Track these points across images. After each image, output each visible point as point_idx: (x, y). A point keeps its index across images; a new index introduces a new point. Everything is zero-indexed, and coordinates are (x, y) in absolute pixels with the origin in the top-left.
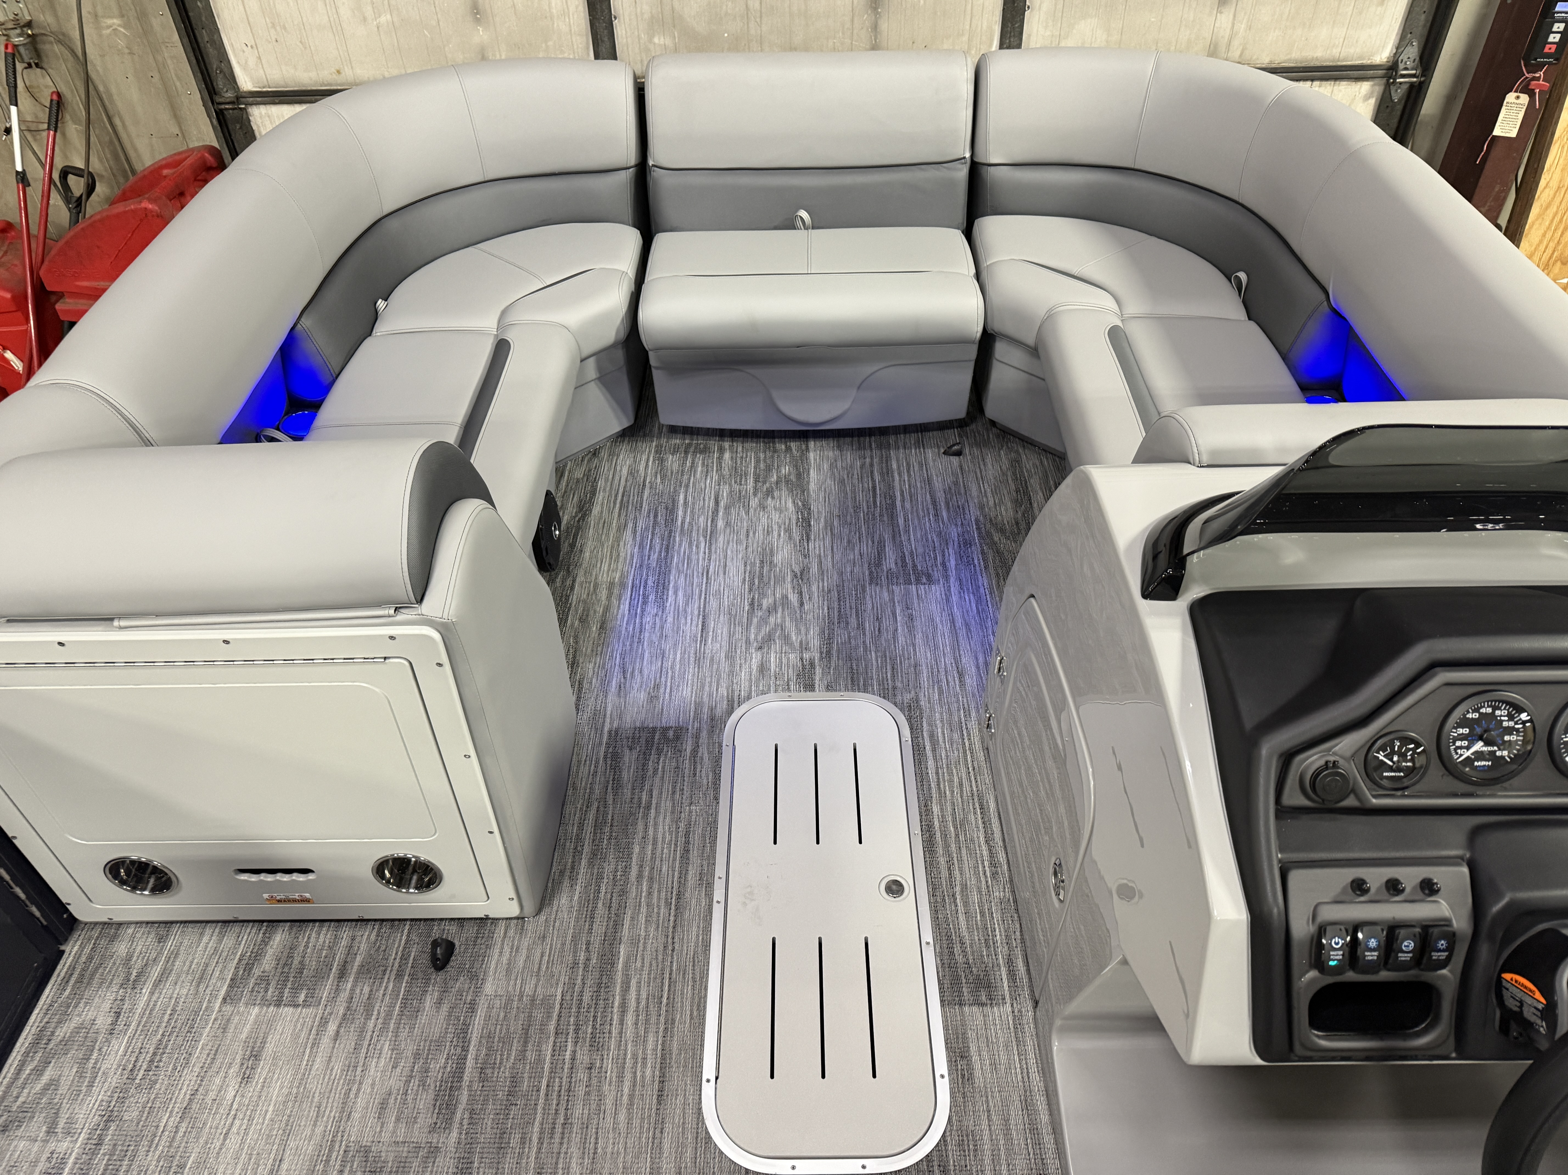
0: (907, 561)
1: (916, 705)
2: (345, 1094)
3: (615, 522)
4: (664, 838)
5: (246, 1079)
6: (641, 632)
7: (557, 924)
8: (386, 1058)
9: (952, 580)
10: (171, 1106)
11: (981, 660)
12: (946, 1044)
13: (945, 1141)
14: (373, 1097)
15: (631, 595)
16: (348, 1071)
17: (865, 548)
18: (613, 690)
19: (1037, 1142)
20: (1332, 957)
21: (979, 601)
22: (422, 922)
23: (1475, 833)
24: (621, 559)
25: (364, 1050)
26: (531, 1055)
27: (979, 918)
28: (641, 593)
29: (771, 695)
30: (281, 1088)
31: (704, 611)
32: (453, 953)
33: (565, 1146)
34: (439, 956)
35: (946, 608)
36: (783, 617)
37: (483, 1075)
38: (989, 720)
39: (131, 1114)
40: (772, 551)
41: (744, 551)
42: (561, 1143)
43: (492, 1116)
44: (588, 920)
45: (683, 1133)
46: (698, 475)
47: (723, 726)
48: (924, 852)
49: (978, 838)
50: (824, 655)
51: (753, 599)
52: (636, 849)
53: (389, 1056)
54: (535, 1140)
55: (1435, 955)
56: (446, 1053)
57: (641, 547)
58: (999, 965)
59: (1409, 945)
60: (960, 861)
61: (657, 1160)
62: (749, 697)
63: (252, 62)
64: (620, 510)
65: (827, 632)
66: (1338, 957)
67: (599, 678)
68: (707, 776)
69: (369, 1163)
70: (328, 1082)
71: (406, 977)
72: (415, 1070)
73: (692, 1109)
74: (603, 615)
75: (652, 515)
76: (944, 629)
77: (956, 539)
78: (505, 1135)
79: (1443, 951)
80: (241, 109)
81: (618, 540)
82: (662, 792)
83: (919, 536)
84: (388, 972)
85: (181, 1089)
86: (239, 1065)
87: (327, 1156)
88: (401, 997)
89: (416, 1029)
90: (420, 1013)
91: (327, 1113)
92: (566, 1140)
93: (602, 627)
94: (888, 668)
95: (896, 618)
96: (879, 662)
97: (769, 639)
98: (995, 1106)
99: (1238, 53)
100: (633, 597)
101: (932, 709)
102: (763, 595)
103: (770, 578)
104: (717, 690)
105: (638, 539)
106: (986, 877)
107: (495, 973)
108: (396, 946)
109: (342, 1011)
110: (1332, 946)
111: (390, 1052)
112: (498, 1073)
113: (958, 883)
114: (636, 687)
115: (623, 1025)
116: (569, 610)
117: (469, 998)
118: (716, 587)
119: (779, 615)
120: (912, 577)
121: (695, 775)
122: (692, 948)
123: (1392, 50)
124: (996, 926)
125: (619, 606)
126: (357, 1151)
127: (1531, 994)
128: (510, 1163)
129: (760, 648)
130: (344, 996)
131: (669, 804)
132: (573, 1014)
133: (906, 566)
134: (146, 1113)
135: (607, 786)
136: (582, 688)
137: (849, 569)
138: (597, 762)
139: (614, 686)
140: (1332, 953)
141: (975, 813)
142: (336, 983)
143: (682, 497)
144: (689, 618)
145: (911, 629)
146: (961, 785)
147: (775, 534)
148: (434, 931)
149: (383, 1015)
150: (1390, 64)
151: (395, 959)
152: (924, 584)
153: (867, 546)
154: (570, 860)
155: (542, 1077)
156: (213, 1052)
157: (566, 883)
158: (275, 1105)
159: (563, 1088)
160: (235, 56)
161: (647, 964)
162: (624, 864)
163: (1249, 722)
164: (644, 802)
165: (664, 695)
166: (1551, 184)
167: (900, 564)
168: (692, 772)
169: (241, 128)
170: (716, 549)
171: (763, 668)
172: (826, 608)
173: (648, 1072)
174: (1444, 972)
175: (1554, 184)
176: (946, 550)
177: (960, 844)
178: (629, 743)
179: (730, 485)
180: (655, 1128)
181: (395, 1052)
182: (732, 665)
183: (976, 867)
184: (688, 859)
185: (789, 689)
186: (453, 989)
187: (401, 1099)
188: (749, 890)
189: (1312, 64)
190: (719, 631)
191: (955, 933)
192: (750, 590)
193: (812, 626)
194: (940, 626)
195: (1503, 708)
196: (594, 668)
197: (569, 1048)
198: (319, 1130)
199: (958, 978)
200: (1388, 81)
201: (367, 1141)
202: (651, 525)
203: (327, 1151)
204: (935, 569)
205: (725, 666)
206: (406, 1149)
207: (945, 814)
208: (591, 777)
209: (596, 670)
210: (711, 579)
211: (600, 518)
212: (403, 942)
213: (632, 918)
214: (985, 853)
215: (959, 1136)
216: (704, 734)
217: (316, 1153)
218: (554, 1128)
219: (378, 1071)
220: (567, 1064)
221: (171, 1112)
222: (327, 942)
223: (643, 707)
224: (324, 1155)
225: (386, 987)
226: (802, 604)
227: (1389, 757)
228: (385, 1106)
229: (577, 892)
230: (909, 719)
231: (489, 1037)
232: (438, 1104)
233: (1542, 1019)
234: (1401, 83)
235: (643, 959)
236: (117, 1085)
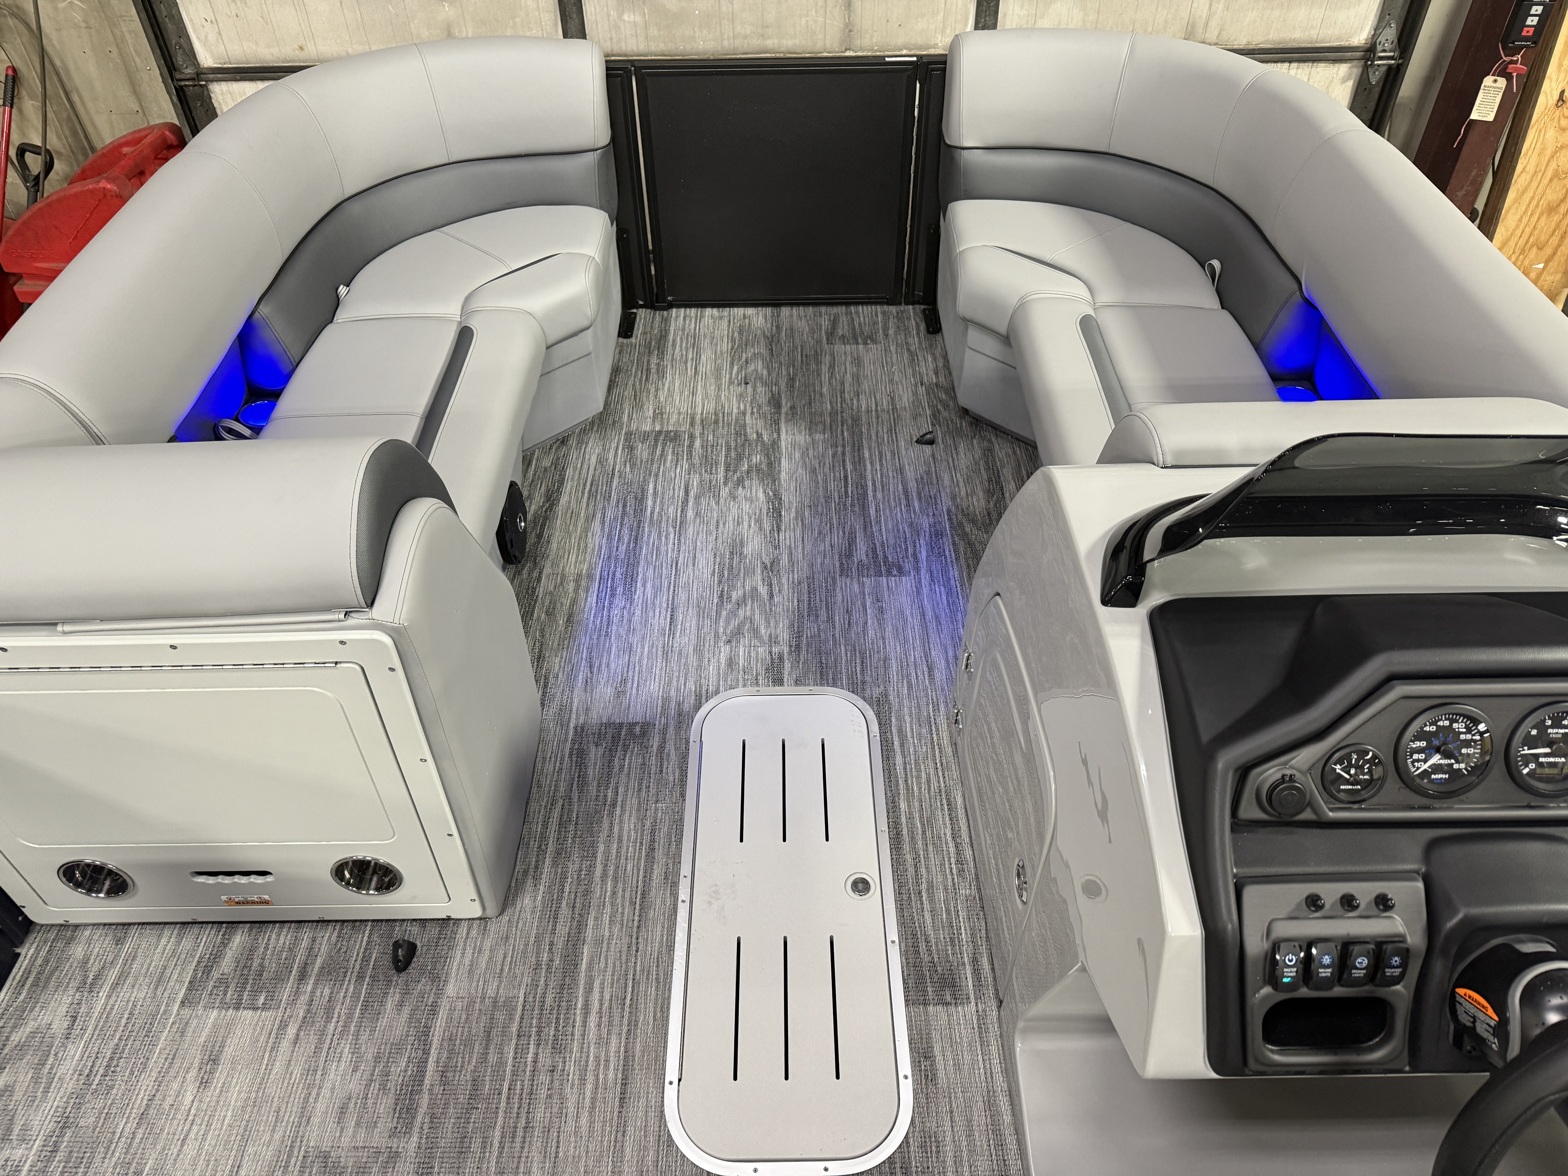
0: (878, 553)
1: (885, 699)
2: (304, 1098)
3: (583, 512)
4: (629, 836)
5: (204, 1084)
6: (608, 625)
7: (520, 925)
8: (346, 1062)
9: (923, 572)
10: (128, 1112)
11: (951, 654)
12: (910, 1044)
13: (908, 1143)
14: (333, 1101)
15: (599, 587)
16: (307, 1075)
17: (836, 539)
18: (579, 685)
19: (1000, 1144)
20: (1285, 974)
21: (949, 593)
22: (384, 923)
23: (1431, 846)
24: (589, 550)
25: (324, 1054)
26: (492, 1058)
27: (944, 916)
28: (609, 585)
29: (740, 690)
30: (239, 1093)
31: (673, 603)
32: (414, 954)
33: (526, 1150)
34: (401, 958)
35: (916, 600)
36: (753, 610)
37: (444, 1079)
38: (957, 716)
39: (88, 1120)
40: (742, 542)
41: (714, 542)
42: (522, 1148)
43: (452, 1120)
44: (551, 920)
45: (645, 1136)
46: (668, 464)
47: (690, 721)
48: (891, 849)
49: (945, 834)
50: (793, 649)
51: (722, 591)
52: (601, 848)
53: (349, 1059)
54: (496, 1144)
55: (1389, 972)
56: (406, 1056)
57: (610, 537)
58: (964, 964)
59: (1362, 962)
60: (927, 858)
61: (619, 1164)
62: (717, 692)
63: (212, 37)
64: (589, 499)
65: (796, 625)
66: (1291, 974)
67: (565, 673)
68: (674, 773)
69: (328, 1169)
70: (287, 1087)
71: (367, 979)
72: (376, 1074)
73: (655, 1112)
74: (570, 608)
75: (620, 505)
76: (914, 621)
77: (928, 530)
78: (466, 1140)
79: (1397, 967)
80: (201, 85)
81: (586, 530)
82: (628, 790)
83: (890, 527)
84: (349, 974)
85: (138, 1095)
86: (197, 1069)
87: (286, 1162)
88: (362, 999)
89: (377, 1032)
90: (381, 1016)
91: (286, 1118)
92: (527, 1145)
93: (569, 620)
94: (858, 662)
95: (866, 610)
96: (849, 655)
97: (738, 633)
98: (957, 1107)
99: (1216, 33)
100: (601, 590)
101: (900, 704)
102: (732, 587)
103: (739, 570)
104: (685, 684)
105: (606, 530)
106: (952, 874)
107: (457, 974)
108: (357, 947)
109: (302, 1014)
110: (1286, 964)
111: (350, 1056)
112: (460, 1076)
113: (924, 880)
114: (602, 682)
115: (586, 1026)
116: (535, 604)
117: (431, 1000)
118: (685, 579)
119: (748, 608)
120: (882, 569)
121: (661, 771)
122: (656, 949)
123: (1370, 32)
124: (962, 924)
125: (586, 599)
126: (316, 1156)
127: (1484, 1011)
128: (470, 1168)
129: (729, 641)
130: (304, 999)
131: (635, 801)
132: (535, 1016)
133: (877, 557)
134: (102, 1119)
135: (572, 783)
136: (548, 683)
137: (819, 561)
138: (562, 759)
139: (580, 681)
140: (1285, 970)
141: (942, 810)
142: (296, 986)
143: (651, 486)
144: (657, 611)
145: (881, 622)
146: (929, 781)
147: (746, 524)
148: (396, 932)
149: (343, 1017)
150: (1368, 46)
151: (356, 960)
152: (895, 576)
153: (838, 537)
154: (534, 860)
155: (504, 1080)
156: (171, 1057)
157: (530, 882)
158: (233, 1111)
159: (525, 1091)
160: (195, 30)
161: (610, 965)
162: (589, 862)
163: (1205, 737)
164: (609, 800)
165: (631, 690)
166: (1527, 169)
167: (870, 556)
168: (658, 769)
169: (201, 105)
170: (685, 540)
171: (731, 663)
172: (796, 601)
173: (611, 1075)
174: (1398, 987)
175: (1531, 168)
176: (917, 541)
177: (926, 841)
178: (595, 739)
179: (700, 474)
180: (617, 1132)
181: (355, 1055)
182: (700, 659)
183: (942, 865)
184: (654, 858)
185: (757, 684)
186: (415, 991)
187: (361, 1103)
188: (714, 889)
189: (1289, 46)
190: (688, 625)
191: (921, 931)
192: (720, 582)
193: (781, 619)
194: (910, 618)
195: (1460, 721)
196: (560, 662)
197: (531, 1050)
198: (278, 1136)
199: (923, 977)
200: (1366, 63)
201: (326, 1146)
202: (620, 515)
203: (285, 1157)
204: (906, 560)
205: (693, 661)
206: (365, 1154)
207: (913, 810)
208: (556, 774)
209: (562, 664)
210: (680, 570)
211: (568, 508)
212: (364, 943)
213: (596, 919)
214: (952, 850)
215: (921, 1137)
216: (671, 730)
217: (275, 1159)
218: (515, 1132)
219: (338, 1075)
220: (529, 1066)
221: (128, 1117)
222: (287, 943)
223: (609, 702)
224: (282, 1161)
225: (347, 990)
226: (771, 596)
227: (1347, 770)
228: (345, 1110)
229: (541, 892)
230: (878, 715)
231: (450, 1040)
232: (398, 1108)
233: (1494, 1035)
234: (1379, 66)
235: (607, 960)
236: (73, 1091)
